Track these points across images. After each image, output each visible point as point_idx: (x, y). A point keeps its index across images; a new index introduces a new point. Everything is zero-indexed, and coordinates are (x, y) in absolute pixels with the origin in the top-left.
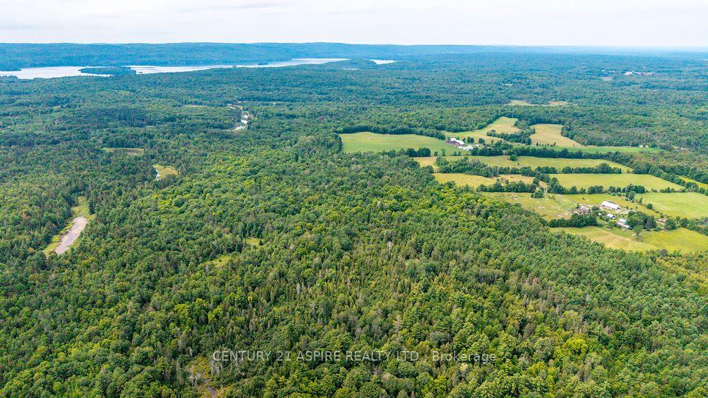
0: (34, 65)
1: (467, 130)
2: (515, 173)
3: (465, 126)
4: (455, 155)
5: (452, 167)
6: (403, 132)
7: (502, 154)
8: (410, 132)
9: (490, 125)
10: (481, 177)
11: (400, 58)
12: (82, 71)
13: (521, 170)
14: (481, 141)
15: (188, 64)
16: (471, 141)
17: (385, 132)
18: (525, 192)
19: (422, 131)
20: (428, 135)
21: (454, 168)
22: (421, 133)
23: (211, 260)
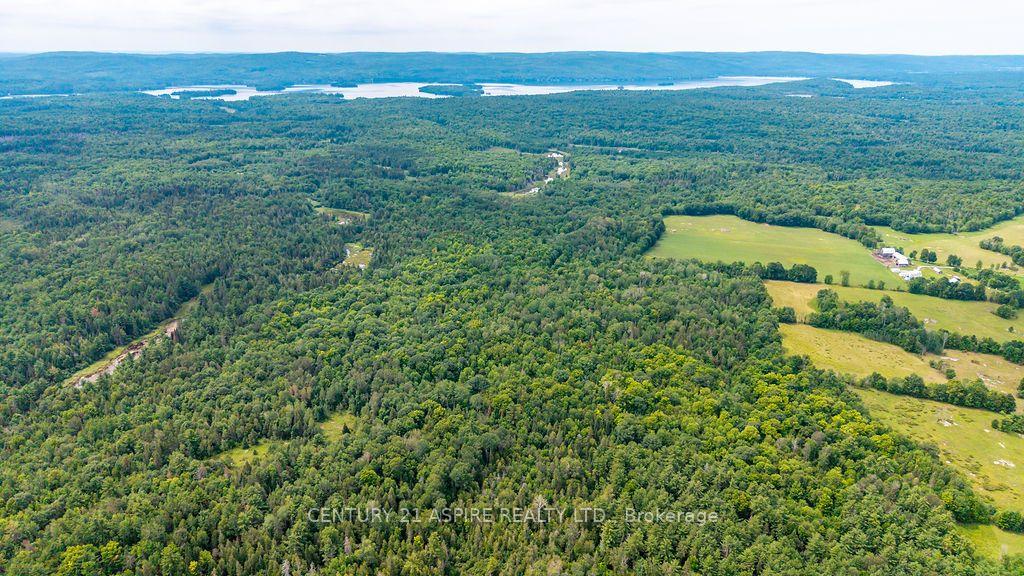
0: (377, 81)
1: (941, 231)
2: (989, 352)
3: (939, 222)
4: (871, 287)
5: (839, 316)
6: (797, 222)
7: (982, 298)
8: (811, 224)
9: (1003, 224)
10: (899, 349)
11: (907, 78)
12: (421, 90)
13: (1006, 346)
14: (954, 261)
15: (562, 82)
16: (929, 258)
17: (761, 219)
18: (982, 407)
19: (835, 226)
20: (845, 235)
21: (842, 320)
22: (833, 229)
23: (245, 448)
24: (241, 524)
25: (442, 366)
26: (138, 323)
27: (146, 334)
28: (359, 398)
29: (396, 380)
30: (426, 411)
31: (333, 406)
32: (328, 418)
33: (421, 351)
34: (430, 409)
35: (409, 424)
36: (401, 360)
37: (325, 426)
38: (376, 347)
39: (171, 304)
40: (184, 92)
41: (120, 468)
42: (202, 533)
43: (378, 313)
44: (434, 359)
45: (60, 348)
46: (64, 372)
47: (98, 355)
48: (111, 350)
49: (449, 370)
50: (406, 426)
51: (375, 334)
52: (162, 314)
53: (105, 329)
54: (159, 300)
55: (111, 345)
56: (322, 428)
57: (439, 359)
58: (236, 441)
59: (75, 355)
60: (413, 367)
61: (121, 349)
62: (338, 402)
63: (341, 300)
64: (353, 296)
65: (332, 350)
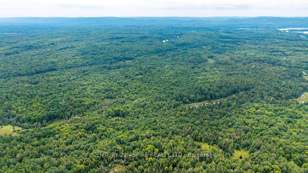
23: (208, 144)
24: (183, 165)
25: (297, 156)
26: (215, 96)
27: (216, 100)
28: (254, 149)
29: (272, 150)
30: (273, 169)
31: (244, 147)
32: (239, 149)
33: (293, 145)
34: (275, 169)
35: (261, 169)
36: (281, 144)
37: (236, 151)
38: (276, 134)
39: (227, 94)
40: (291, 30)
41: (176, 132)
42: (175, 161)
43: (289, 122)
44: (296, 151)
45: (192, 96)
46: (190, 102)
47: (200, 101)
48: (204, 100)
49: (300, 159)
50: (259, 169)
51: (280, 129)
52: (223, 95)
53: (206, 95)
54: (224, 91)
55: (205, 99)
56: (235, 152)
57: (298, 152)
58: (207, 141)
59: (195, 99)
60: (284, 149)
61: (207, 101)
62: (246, 146)
63: (279, 112)
64: (285, 112)
65: (258, 128)
